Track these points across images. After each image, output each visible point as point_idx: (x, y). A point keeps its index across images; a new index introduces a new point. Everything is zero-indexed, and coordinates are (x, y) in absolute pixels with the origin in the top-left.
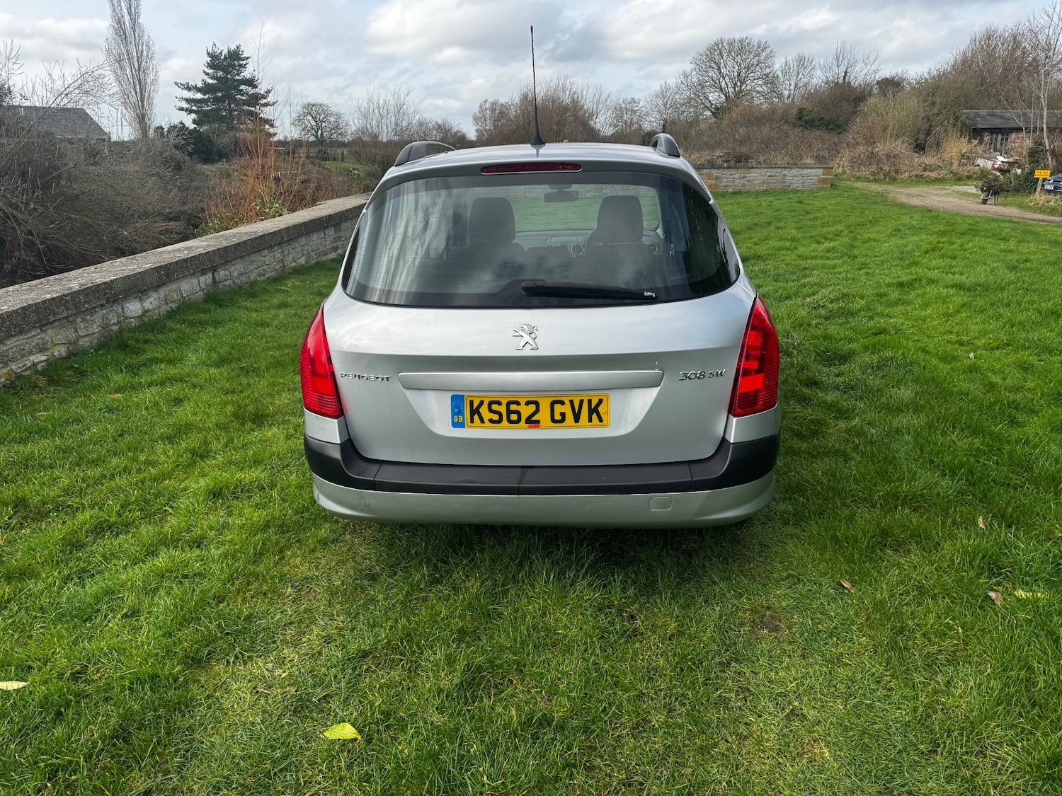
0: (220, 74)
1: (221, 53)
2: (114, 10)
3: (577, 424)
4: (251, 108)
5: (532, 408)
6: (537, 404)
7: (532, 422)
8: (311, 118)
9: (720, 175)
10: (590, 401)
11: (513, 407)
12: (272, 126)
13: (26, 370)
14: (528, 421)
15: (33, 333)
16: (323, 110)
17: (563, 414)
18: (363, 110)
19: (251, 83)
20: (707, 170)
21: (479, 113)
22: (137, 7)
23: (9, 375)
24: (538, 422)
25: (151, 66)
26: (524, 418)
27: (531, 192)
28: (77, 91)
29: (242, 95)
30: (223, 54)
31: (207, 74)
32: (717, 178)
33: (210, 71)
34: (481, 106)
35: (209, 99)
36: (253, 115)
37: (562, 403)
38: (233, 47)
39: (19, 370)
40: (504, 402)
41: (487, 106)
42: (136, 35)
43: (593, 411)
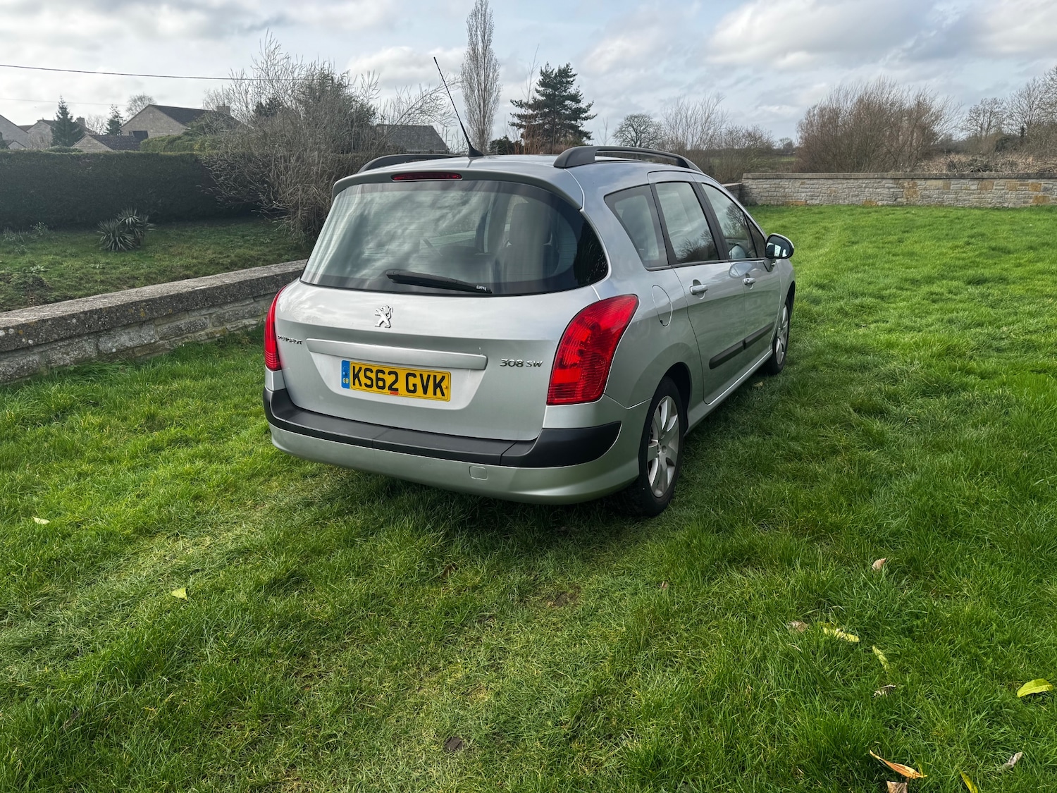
0: (549, 91)
1: (552, 72)
2: (471, 39)
3: (425, 396)
4: (573, 122)
5: (393, 377)
6: (396, 374)
7: (394, 390)
8: (632, 129)
9: (1051, 186)
10: (435, 377)
11: (380, 375)
12: (589, 138)
13: (238, 329)
14: (390, 388)
15: (248, 302)
16: (644, 121)
17: (415, 385)
18: (671, 120)
19: (575, 98)
20: (1034, 181)
21: (807, 119)
22: (490, 35)
23: (224, 332)
24: (397, 390)
25: (495, 86)
26: (387, 385)
27: (812, 199)
28: (417, 112)
29: (566, 110)
30: (554, 73)
31: (538, 91)
32: (1046, 189)
33: (541, 89)
34: (809, 112)
35: (538, 114)
36: (575, 128)
37: (414, 376)
38: (563, 66)
39: (232, 330)
40: (374, 370)
41: (815, 112)
42: (486, 60)
43: (438, 385)
